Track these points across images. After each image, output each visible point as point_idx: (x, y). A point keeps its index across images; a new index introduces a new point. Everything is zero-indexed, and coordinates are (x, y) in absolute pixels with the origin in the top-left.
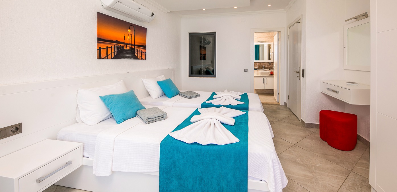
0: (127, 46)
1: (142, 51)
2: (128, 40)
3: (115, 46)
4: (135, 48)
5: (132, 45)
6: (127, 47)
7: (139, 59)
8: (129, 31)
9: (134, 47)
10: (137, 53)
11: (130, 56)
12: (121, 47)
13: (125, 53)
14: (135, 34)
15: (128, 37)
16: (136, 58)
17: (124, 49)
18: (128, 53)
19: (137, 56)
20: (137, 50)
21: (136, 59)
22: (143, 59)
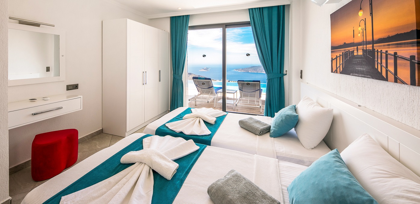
0: (357, 48)
1: (396, 53)
2: (359, 35)
3: (343, 53)
4: (374, 50)
5: (367, 43)
6: (357, 50)
7: (386, 79)
8: (361, 13)
9: (373, 47)
10: (379, 61)
11: (363, 71)
12: (349, 53)
13: (356, 64)
14: (371, 14)
15: (360, 29)
16: (378, 76)
17: (354, 57)
18: (360, 64)
19: (379, 70)
20: (379, 54)
21: (376, 79)
22: (403, 82)
